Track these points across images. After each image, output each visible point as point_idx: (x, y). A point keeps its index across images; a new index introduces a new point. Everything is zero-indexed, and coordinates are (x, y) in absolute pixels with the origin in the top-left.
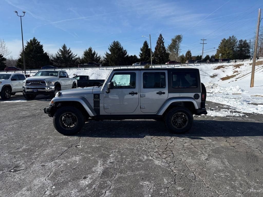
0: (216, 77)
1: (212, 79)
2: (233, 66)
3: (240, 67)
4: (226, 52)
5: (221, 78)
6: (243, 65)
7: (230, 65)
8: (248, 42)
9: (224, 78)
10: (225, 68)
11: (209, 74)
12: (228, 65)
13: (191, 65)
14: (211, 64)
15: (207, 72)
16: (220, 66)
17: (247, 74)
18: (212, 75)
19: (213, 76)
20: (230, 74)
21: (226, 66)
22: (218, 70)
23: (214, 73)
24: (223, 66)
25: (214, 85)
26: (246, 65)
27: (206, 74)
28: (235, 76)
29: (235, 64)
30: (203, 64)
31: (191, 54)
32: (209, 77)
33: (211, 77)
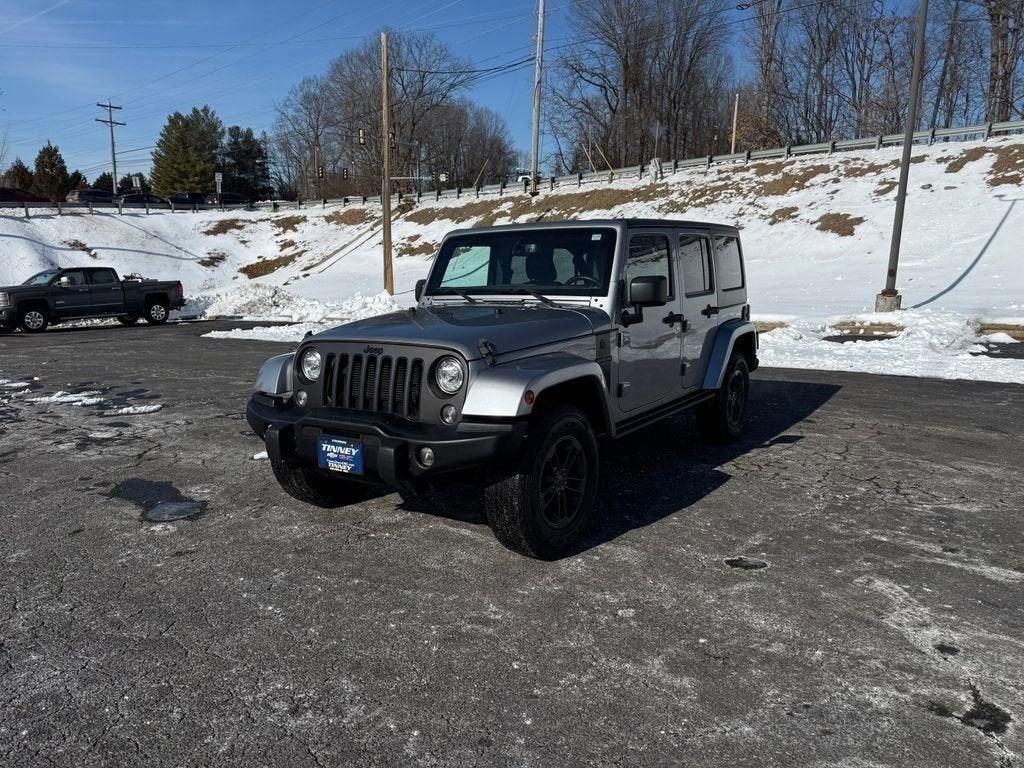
0: (223, 265)
1: (208, 270)
2: (273, 222)
3: (296, 226)
4: (193, 166)
5: (242, 267)
6: (304, 219)
7: (261, 220)
8: (257, 136)
9: (252, 265)
10: (246, 229)
11: (190, 250)
12: (253, 220)
13: (107, 215)
14: (189, 214)
15: (182, 243)
16: (225, 221)
17: (335, 253)
18: (203, 254)
19: (213, 261)
20: (272, 252)
21: (245, 221)
22: (220, 236)
23: (210, 249)
24: (237, 220)
25: (276, 292)
26: (315, 220)
27: (183, 254)
28: (291, 259)
29: (274, 214)
30: (158, 211)
31: (63, 162)
32: (194, 265)
33: (204, 263)
